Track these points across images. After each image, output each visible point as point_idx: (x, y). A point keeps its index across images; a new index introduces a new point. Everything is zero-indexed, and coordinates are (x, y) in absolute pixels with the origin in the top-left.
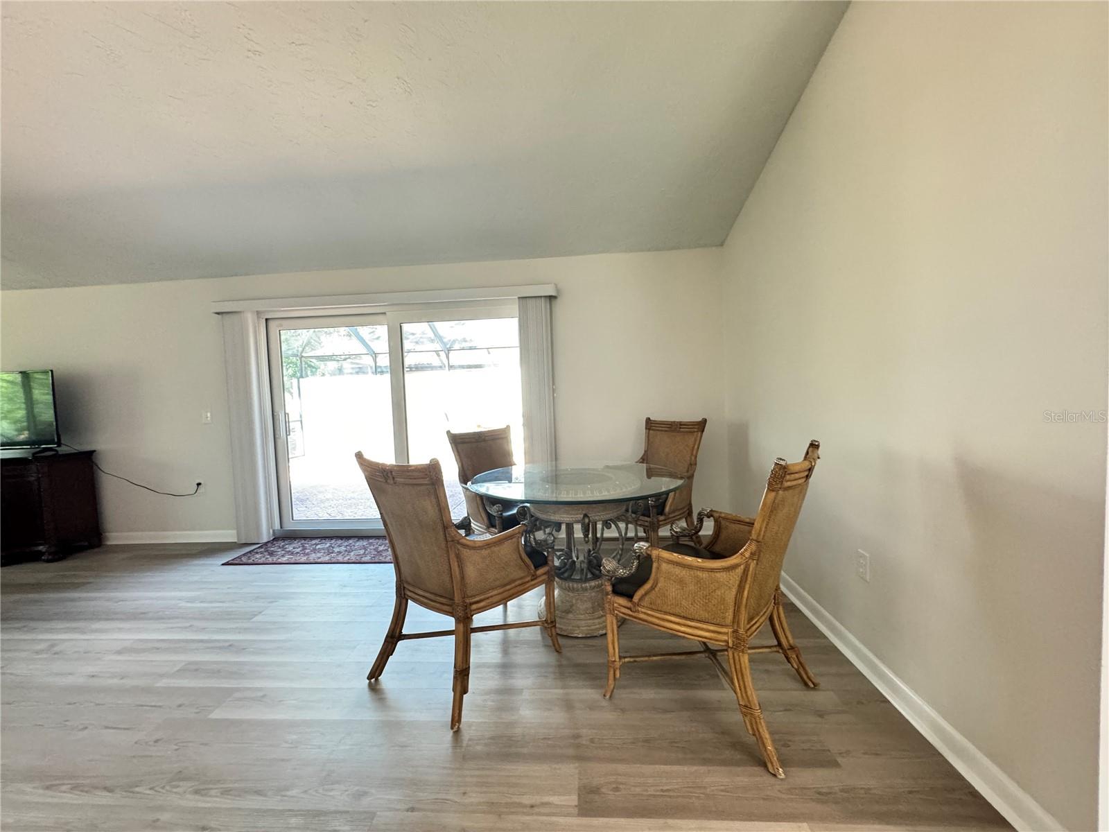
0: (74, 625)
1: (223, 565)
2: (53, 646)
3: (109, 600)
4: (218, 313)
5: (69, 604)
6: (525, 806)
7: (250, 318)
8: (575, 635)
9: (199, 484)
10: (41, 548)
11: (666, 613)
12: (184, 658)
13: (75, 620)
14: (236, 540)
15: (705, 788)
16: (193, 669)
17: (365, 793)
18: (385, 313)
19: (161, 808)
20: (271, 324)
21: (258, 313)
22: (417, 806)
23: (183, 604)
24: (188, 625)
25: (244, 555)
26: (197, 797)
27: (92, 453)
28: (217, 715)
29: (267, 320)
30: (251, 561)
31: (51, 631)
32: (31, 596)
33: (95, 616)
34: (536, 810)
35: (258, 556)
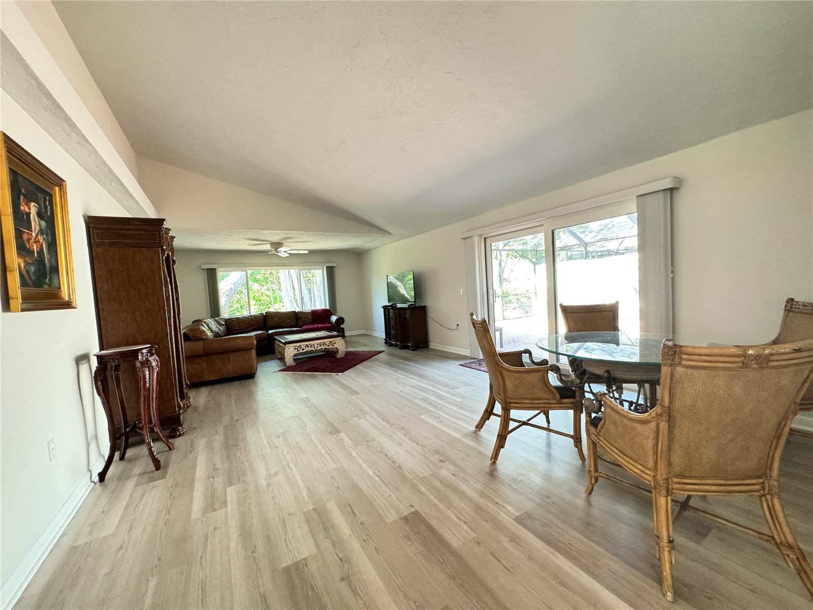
0: (406, 374)
1: (460, 365)
2: (398, 378)
3: (418, 368)
4: (464, 239)
5: (408, 366)
6: (494, 501)
7: (476, 239)
8: (604, 458)
9: (458, 325)
10: (410, 344)
11: (612, 445)
12: (425, 395)
13: (407, 372)
14: (470, 355)
15: (599, 561)
16: (425, 400)
17: (444, 462)
18: (543, 225)
19: (395, 434)
20: (488, 240)
21: (480, 236)
22: (456, 475)
23: (437, 376)
24: (433, 384)
25: (469, 363)
26: (403, 436)
27: (425, 306)
28: (423, 417)
29: (485, 238)
30: (470, 366)
31: (400, 373)
32: (402, 361)
33: (413, 373)
34: (497, 505)
35: (474, 365)
